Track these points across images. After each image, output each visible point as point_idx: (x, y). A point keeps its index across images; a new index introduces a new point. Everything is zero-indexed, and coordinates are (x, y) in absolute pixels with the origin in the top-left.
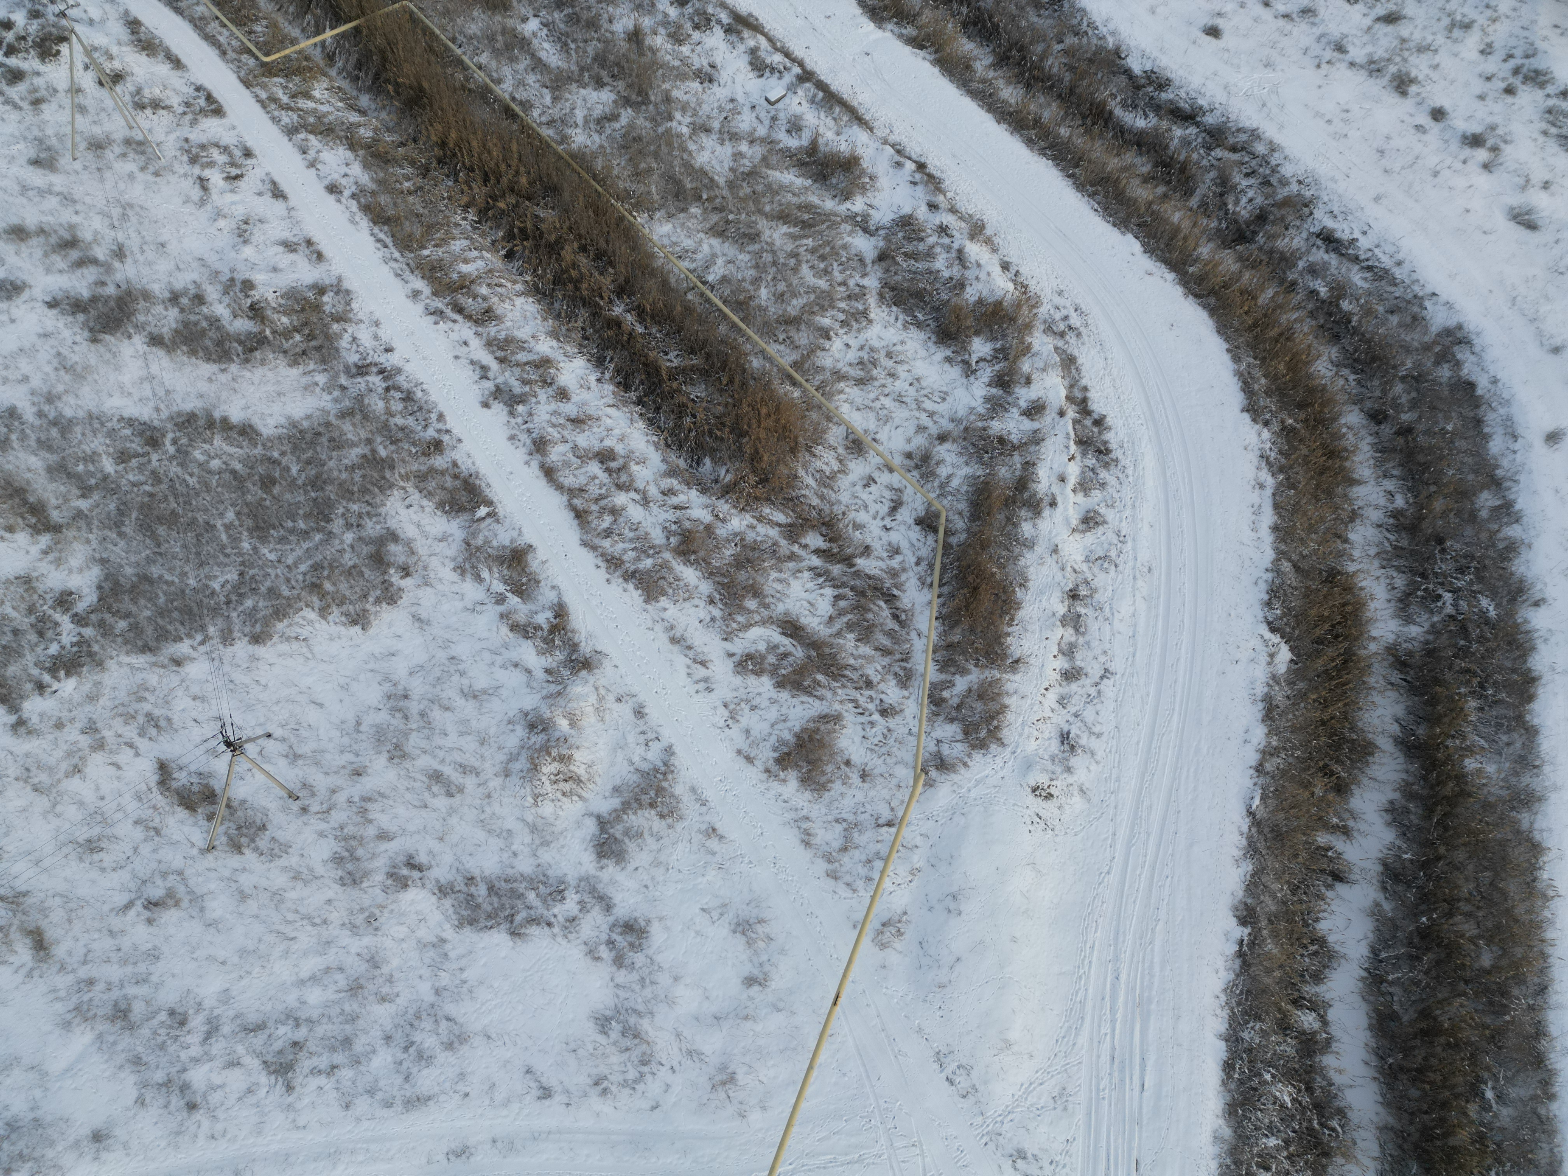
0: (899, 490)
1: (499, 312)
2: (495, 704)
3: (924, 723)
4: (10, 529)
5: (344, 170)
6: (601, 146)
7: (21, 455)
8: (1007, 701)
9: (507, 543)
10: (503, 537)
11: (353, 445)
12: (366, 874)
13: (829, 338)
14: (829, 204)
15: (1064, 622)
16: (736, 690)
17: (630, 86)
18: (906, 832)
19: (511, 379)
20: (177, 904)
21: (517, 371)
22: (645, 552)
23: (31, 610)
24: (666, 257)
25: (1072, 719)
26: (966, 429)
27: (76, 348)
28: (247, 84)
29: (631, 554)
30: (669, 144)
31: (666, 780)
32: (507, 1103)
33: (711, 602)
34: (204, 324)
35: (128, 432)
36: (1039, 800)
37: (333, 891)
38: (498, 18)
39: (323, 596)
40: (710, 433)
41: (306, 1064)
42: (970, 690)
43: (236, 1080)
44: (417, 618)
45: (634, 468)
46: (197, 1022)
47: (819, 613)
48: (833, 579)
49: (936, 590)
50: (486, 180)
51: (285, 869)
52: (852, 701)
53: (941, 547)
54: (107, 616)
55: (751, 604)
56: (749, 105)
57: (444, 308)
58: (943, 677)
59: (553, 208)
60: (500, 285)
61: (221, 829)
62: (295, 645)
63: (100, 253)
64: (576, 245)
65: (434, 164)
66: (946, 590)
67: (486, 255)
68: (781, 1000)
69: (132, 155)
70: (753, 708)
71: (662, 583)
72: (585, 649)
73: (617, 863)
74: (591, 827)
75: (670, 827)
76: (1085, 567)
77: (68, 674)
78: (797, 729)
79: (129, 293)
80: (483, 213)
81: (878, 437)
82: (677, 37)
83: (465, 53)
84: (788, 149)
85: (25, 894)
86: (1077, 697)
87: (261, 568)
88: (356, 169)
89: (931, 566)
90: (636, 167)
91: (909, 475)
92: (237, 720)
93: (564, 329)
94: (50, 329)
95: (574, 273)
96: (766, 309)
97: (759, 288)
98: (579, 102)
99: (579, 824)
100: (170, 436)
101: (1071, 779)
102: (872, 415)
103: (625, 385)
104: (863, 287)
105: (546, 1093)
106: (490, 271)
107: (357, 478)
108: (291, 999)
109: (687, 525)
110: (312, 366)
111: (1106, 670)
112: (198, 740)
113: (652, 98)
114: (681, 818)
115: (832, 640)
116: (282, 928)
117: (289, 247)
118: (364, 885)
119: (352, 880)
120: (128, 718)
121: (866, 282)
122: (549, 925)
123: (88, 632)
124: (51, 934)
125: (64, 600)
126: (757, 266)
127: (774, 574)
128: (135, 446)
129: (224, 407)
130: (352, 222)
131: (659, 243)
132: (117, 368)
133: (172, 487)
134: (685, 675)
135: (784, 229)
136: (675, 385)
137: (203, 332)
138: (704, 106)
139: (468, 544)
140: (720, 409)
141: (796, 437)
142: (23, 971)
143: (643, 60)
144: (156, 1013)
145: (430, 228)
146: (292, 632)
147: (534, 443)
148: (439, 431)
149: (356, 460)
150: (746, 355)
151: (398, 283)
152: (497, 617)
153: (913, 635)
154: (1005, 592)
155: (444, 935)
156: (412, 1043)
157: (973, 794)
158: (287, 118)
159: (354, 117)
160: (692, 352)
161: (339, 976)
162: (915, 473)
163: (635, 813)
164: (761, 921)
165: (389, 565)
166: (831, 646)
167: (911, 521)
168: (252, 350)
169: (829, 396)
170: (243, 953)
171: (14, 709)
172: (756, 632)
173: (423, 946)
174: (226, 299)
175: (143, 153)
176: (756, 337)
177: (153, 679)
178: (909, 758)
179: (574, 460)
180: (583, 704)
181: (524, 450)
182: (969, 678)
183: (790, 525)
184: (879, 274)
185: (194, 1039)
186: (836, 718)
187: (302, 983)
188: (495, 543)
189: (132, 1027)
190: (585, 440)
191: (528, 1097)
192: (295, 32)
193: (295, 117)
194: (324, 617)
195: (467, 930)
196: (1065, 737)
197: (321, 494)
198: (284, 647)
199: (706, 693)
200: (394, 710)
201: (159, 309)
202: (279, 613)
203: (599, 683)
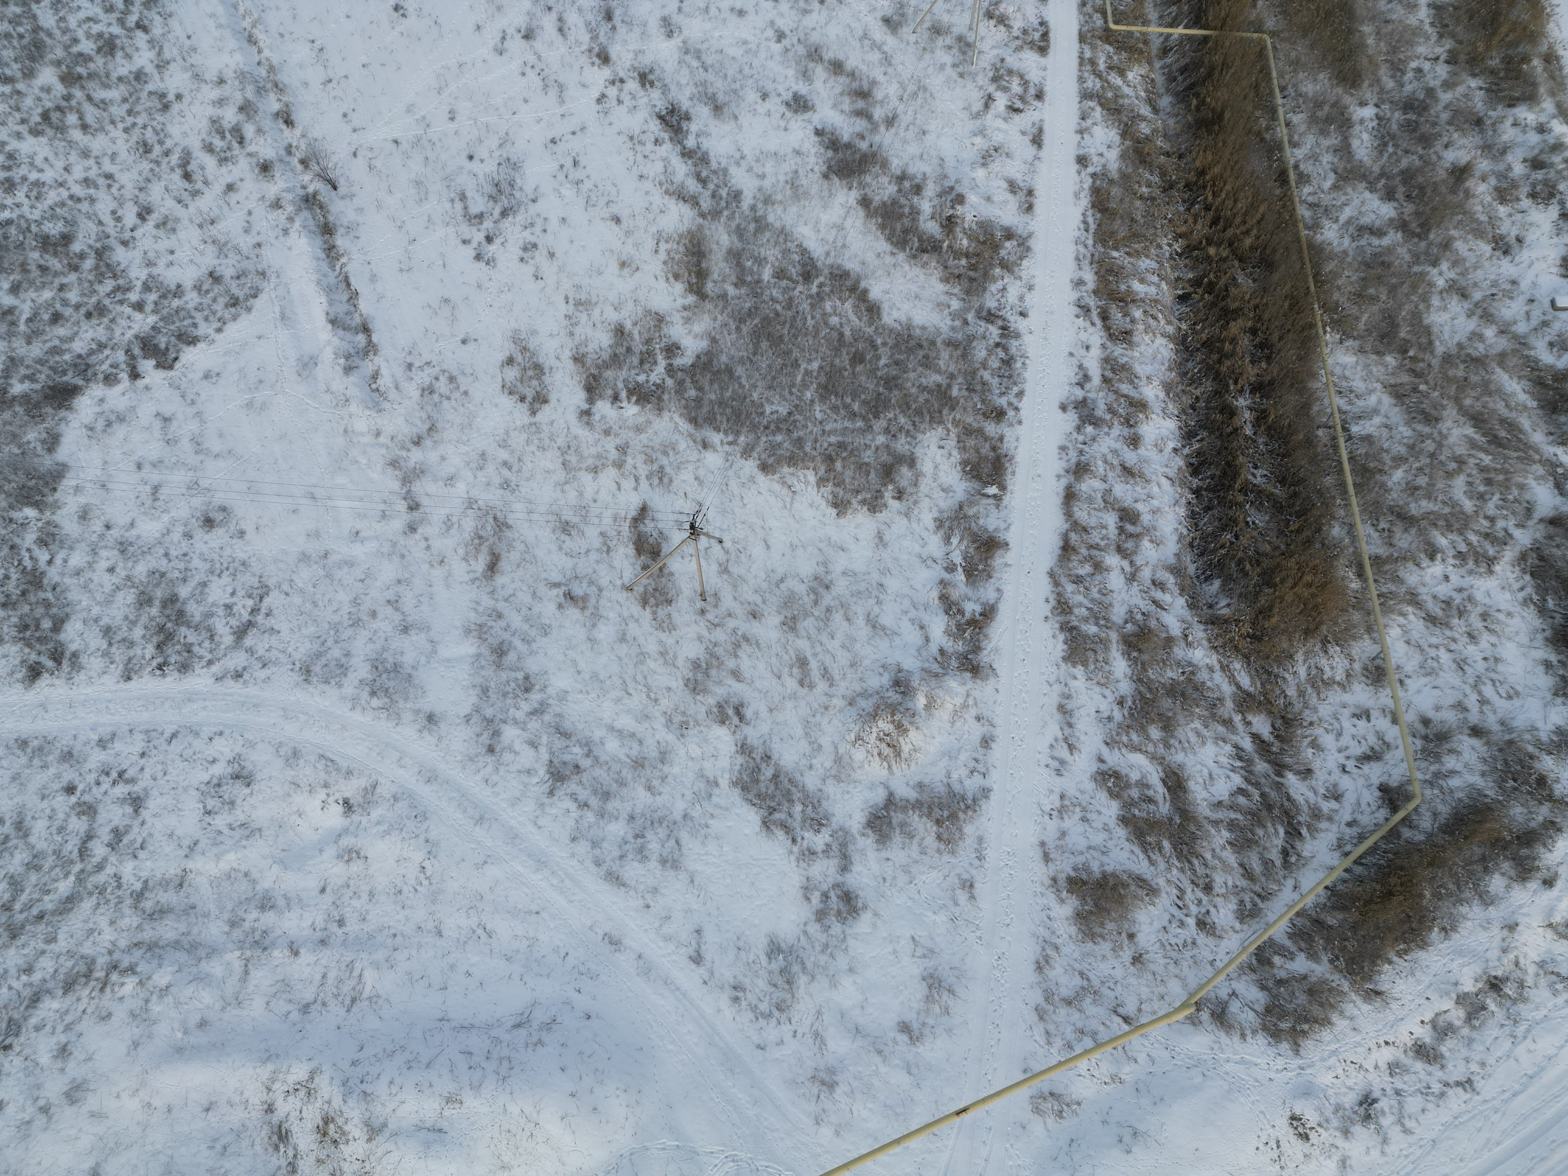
0: (1388, 746)
1: (1136, 339)
2: (884, 644)
3: (1234, 966)
4: (677, 277)
5: (1103, 149)
6: (1345, 252)
7: (721, 229)
8: (1335, 1018)
9: (991, 529)
10: (991, 521)
11: (939, 371)
12: (705, 691)
13: (1432, 558)
14: (1538, 438)
15: (1462, 999)
16: (1082, 792)
17: (1417, 214)
18: (1135, 1040)
19: (1101, 401)
20: (583, 609)
21: (1112, 397)
22: (1097, 618)
23: (648, 342)
24: (1327, 384)
25: (1389, 1092)
26: (1511, 742)
27: (810, 175)
28: (1082, 39)
29: (1084, 612)
30: (1414, 287)
31: (965, 813)
32: (668, 939)
33: (1121, 703)
34: (907, 210)
35: (797, 258)
36: (1291, 1131)
37: (677, 684)
38: (1340, 90)
39: (829, 470)
40: (1240, 562)
41: (572, 786)
42: (1305, 977)
43: (527, 757)
44: (880, 536)
45: (1146, 543)
46: (535, 697)
47: (1213, 790)
48: (1250, 772)
49: (1348, 862)
50: (1215, 222)
51: (660, 642)
52: (1180, 889)
53: (1386, 828)
54: (688, 380)
55: (1155, 733)
56: (1528, 296)
57: (1093, 309)
58: (1288, 943)
59: (1254, 281)
60: (1155, 318)
61: (645, 581)
62: (785, 491)
63: (878, 113)
64: (1250, 324)
65: (1181, 186)
66: (1358, 870)
67: (1164, 285)
68: (917, 1066)
69: (955, 51)
70: (1084, 819)
71: (1090, 654)
72: (984, 657)
73: (877, 841)
74: (880, 796)
75: (939, 851)
76: (1532, 969)
77: (637, 402)
78: (1109, 869)
79: (874, 155)
80: (1188, 250)
81: (1408, 681)
82: (1503, 195)
83: (1284, 105)
84: (1537, 361)
85: (509, 527)
86: (1413, 1077)
87: (806, 419)
88: (1113, 156)
89: (1361, 838)
90: (1364, 287)
91: (1410, 739)
92: (710, 515)
93: (1180, 387)
94: (804, 150)
95: (1227, 346)
96: (1388, 491)
97: (1397, 467)
98: (1356, 202)
99: (872, 787)
100: (821, 279)
101: (1340, 1142)
102: (1418, 658)
103: (1195, 470)
104: (1511, 536)
105: (697, 959)
106: (1156, 301)
107: (921, 399)
108: (598, 734)
109: (1153, 624)
110: (956, 290)
111: (1469, 1081)
112: (677, 509)
113: (1432, 236)
114: (953, 853)
115: (1205, 823)
116: (628, 681)
117: (1013, 187)
118: (699, 698)
119: (695, 687)
120: (650, 460)
121: (1517, 533)
122: (794, 841)
123: (670, 382)
124: (504, 565)
125: (672, 350)
126: (1411, 447)
127: (1197, 724)
128: (793, 272)
129: (872, 282)
130: (1077, 195)
131: (1329, 368)
132: (825, 207)
133: (794, 318)
134: (1047, 744)
135: (1470, 431)
136: (1240, 498)
137: (901, 216)
138: (1479, 272)
139: (961, 508)
140: (1267, 548)
141: (1321, 623)
142: (472, 576)
143: (1450, 197)
144: (517, 669)
145: (1135, 236)
146: (790, 480)
147: (1078, 464)
148: (1010, 404)
149: (931, 385)
150: (1333, 517)
151: (1072, 264)
152: (937, 580)
153: (1290, 883)
154: (1420, 922)
155: (720, 781)
156: (643, 836)
157: (1229, 1067)
158: (1093, 83)
159: (1145, 110)
160: (1282, 481)
161: (636, 746)
162: (1419, 743)
163: (921, 817)
164: (951, 991)
165: (892, 481)
166: (1200, 827)
167: (1376, 781)
168: (924, 251)
169: (1386, 610)
170: (595, 676)
171: (591, 401)
172: (1138, 759)
173: (701, 775)
174: (936, 201)
175: (964, 53)
176: (1356, 509)
177: (682, 445)
178: (1193, 983)
179: (1100, 501)
180: (948, 698)
181: (1064, 464)
182: (1314, 966)
183: (1249, 694)
184: (1538, 535)
185: (526, 707)
186: (1153, 891)
187: (611, 729)
188: (981, 522)
189: (499, 666)
190: (1122, 491)
191: (684, 950)
192: (1153, 14)
193: (1099, 85)
194: (819, 487)
195: (737, 791)
196: (1367, 1101)
197: (886, 392)
198: (777, 487)
199: (1053, 773)
200: (813, 590)
201: (885, 180)
202: (792, 460)
203: (973, 693)
